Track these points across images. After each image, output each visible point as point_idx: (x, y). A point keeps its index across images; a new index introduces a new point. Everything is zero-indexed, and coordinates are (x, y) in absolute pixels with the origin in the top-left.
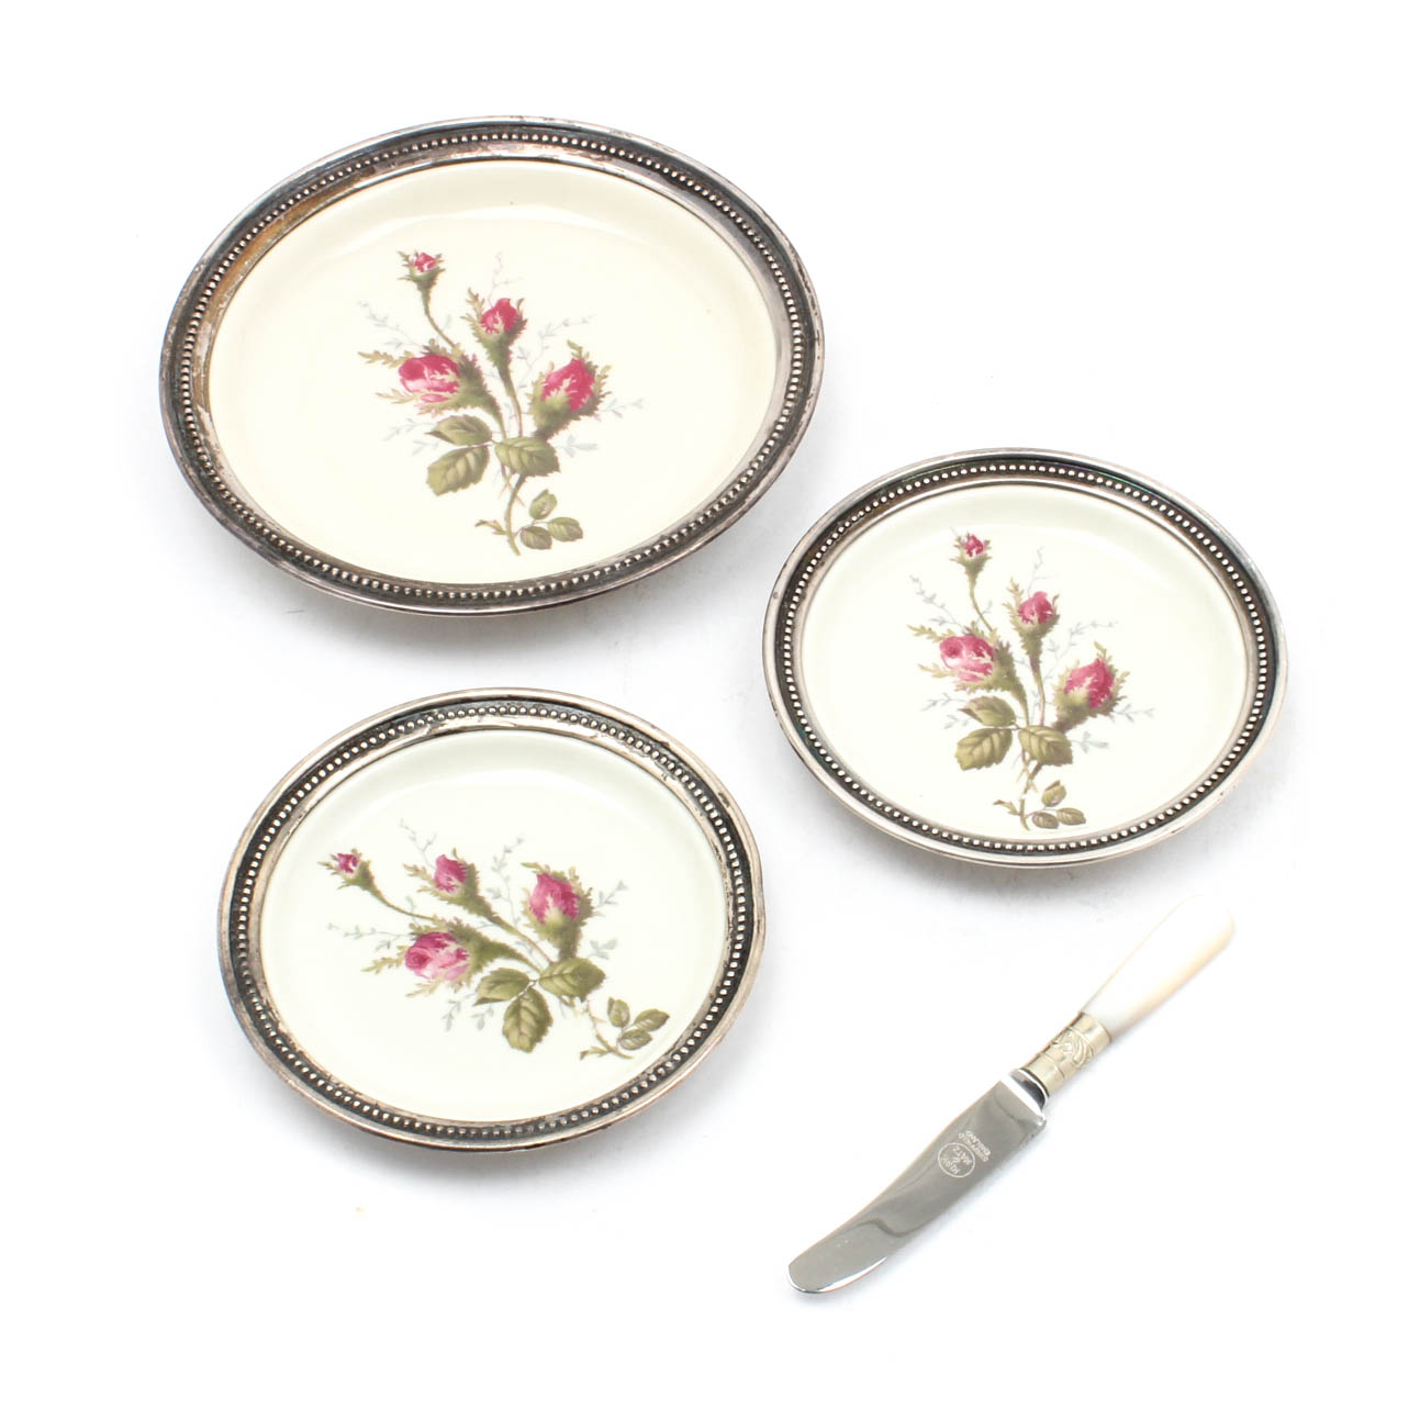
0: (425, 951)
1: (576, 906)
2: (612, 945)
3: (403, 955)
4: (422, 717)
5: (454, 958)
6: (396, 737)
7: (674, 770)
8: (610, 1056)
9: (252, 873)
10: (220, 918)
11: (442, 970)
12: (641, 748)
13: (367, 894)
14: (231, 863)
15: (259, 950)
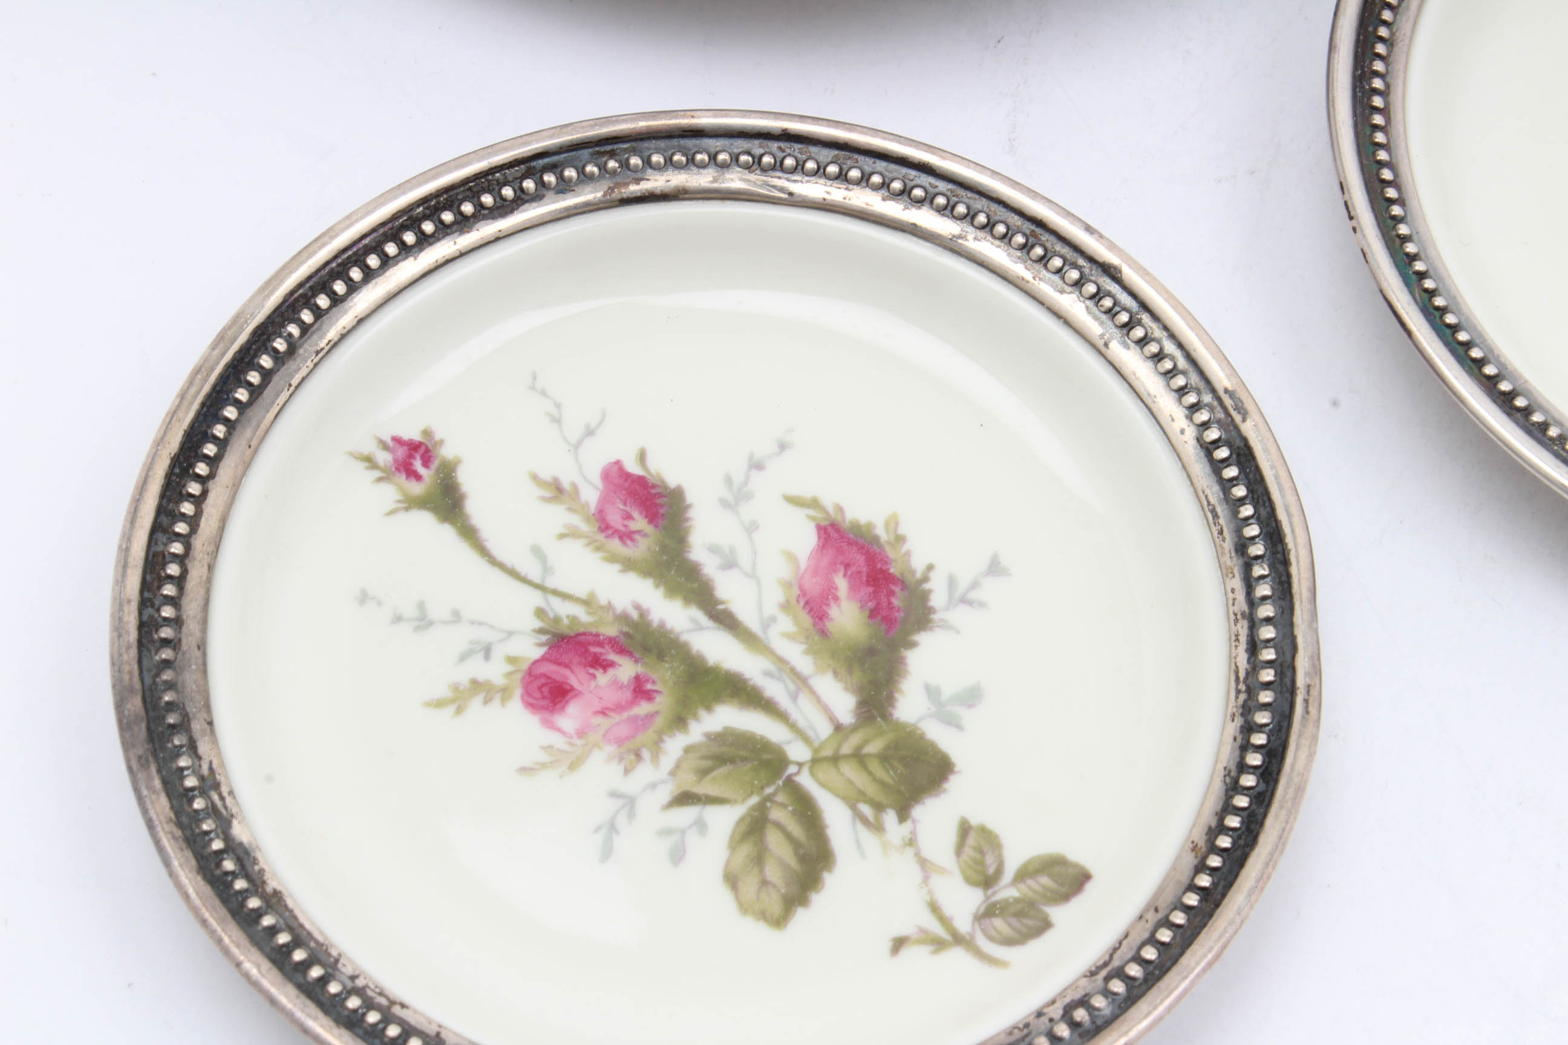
0: (567, 672)
1: (896, 602)
2: (972, 697)
3: (519, 676)
4: (596, 157)
5: (628, 695)
6: (536, 197)
7: (1128, 327)
8: (957, 956)
9: (202, 469)
10: (123, 565)
11: (599, 720)
12: (1059, 271)
13: (447, 533)
14: (159, 442)
15: (202, 646)
